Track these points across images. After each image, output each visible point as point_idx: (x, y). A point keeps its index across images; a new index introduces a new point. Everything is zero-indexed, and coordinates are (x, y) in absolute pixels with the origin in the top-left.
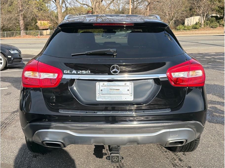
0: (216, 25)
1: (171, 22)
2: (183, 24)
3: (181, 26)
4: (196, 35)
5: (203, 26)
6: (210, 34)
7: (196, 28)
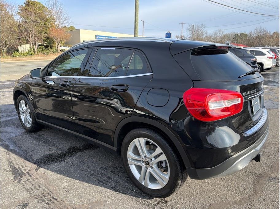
0: (48, 52)
1: (5, 49)
2: (18, 51)
3: (16, 53)
4: (36, 60)
5: (36, 53)
6: (47, 60)
7: (31, 55)
